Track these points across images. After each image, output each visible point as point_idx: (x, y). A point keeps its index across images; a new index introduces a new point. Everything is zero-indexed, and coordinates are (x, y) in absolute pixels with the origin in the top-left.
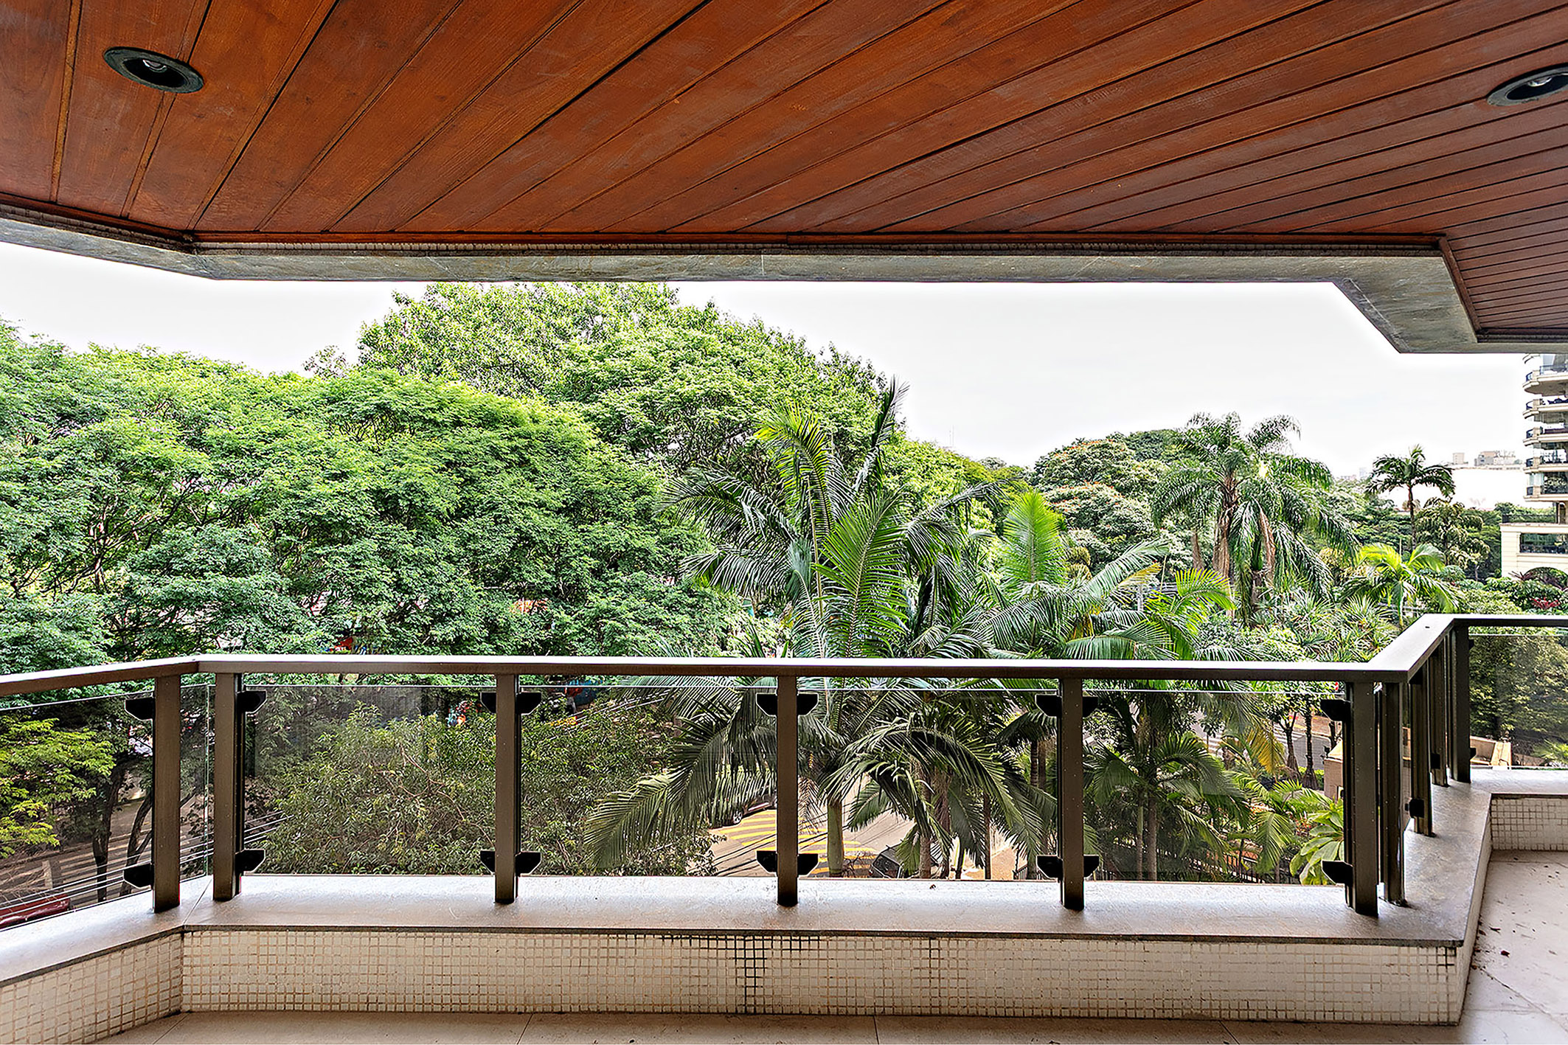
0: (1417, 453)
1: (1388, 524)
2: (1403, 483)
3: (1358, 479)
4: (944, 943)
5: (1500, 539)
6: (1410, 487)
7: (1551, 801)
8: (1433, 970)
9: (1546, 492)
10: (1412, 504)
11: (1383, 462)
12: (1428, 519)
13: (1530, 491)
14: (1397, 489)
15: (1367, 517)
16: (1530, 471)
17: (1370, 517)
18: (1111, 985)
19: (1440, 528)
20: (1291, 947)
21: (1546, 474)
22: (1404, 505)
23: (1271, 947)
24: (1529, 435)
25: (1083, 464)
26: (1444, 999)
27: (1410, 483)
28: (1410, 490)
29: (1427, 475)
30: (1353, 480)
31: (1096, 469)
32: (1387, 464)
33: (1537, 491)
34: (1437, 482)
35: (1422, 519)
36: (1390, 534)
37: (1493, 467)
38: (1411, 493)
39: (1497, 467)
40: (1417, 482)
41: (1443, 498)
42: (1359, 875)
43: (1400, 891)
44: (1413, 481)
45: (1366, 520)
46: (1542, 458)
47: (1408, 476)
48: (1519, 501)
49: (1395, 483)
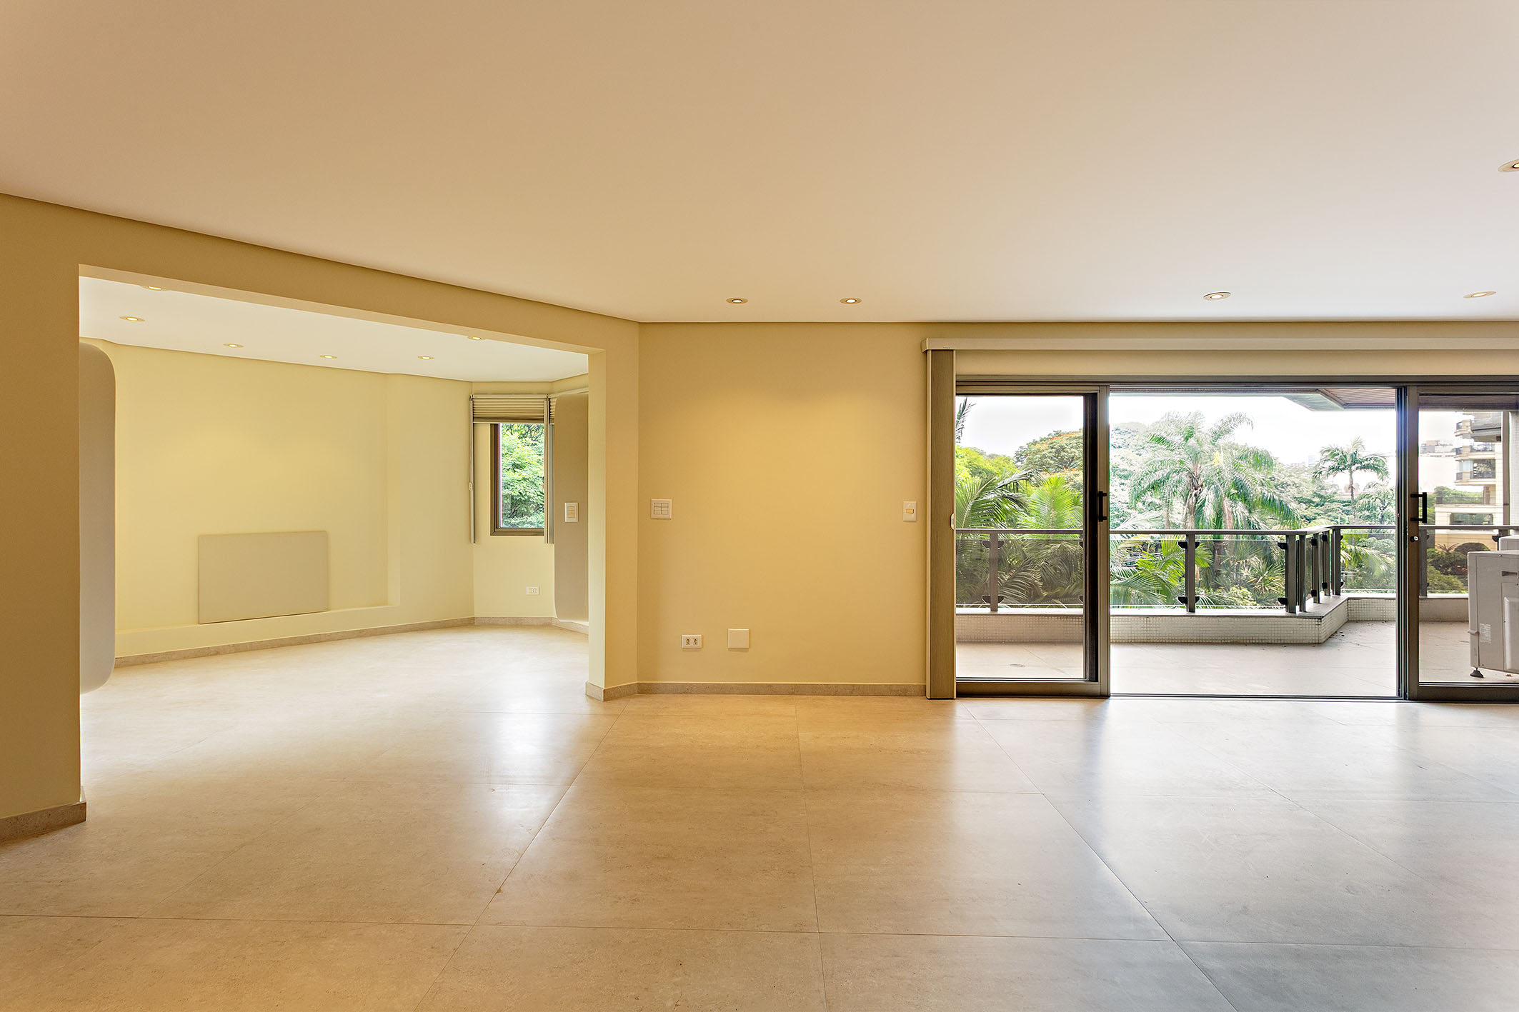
0: (1357, 443)
1: (1334, 506)
2: (1344, 469)
3: (1307, 466)
4: (1151, 619)
5: (1434, 519)
6: (1351, 473)
7: (1373, 600)
8: (1313, 626)
9: (1475, 477)
10: (1352, 487)
11: (1329, 451)
12: (1367, 500)
13: (1459, 476)
14: (1339, 474)
15: (1314, 500)
16: (1459, 458)
17: (1317, 500)
18: (1207, 632)
19: (1378, 509)
20: (1267, 619)
21: (1475, 461)
22: (1345, 487)
23: (1261, 619)
24: (1458, 427)
25: (1062, 453)
26: (1317, 635)
27: (1350, 470)
28: (1351, 475)
29: (1366, 462)
30: (1301, 466)
31: (1073, 458)
32: (1333, 453)
33: (1467, 476)
34: (1375, 469)
35: (1362, 501)
36: (1334, 514)
37: (1434, 454)
38: (1351, 478)
39: (1438, 454)
40: (1357, 468)
41: (1380, 482)
42: (1290, 601)
43: (1304, 608)
44: (1353, 468)
45: (1313, 502)
46: (1471, 447)
47: (1349, 463)
48: (1451, 485)
49: (1338, 469)
